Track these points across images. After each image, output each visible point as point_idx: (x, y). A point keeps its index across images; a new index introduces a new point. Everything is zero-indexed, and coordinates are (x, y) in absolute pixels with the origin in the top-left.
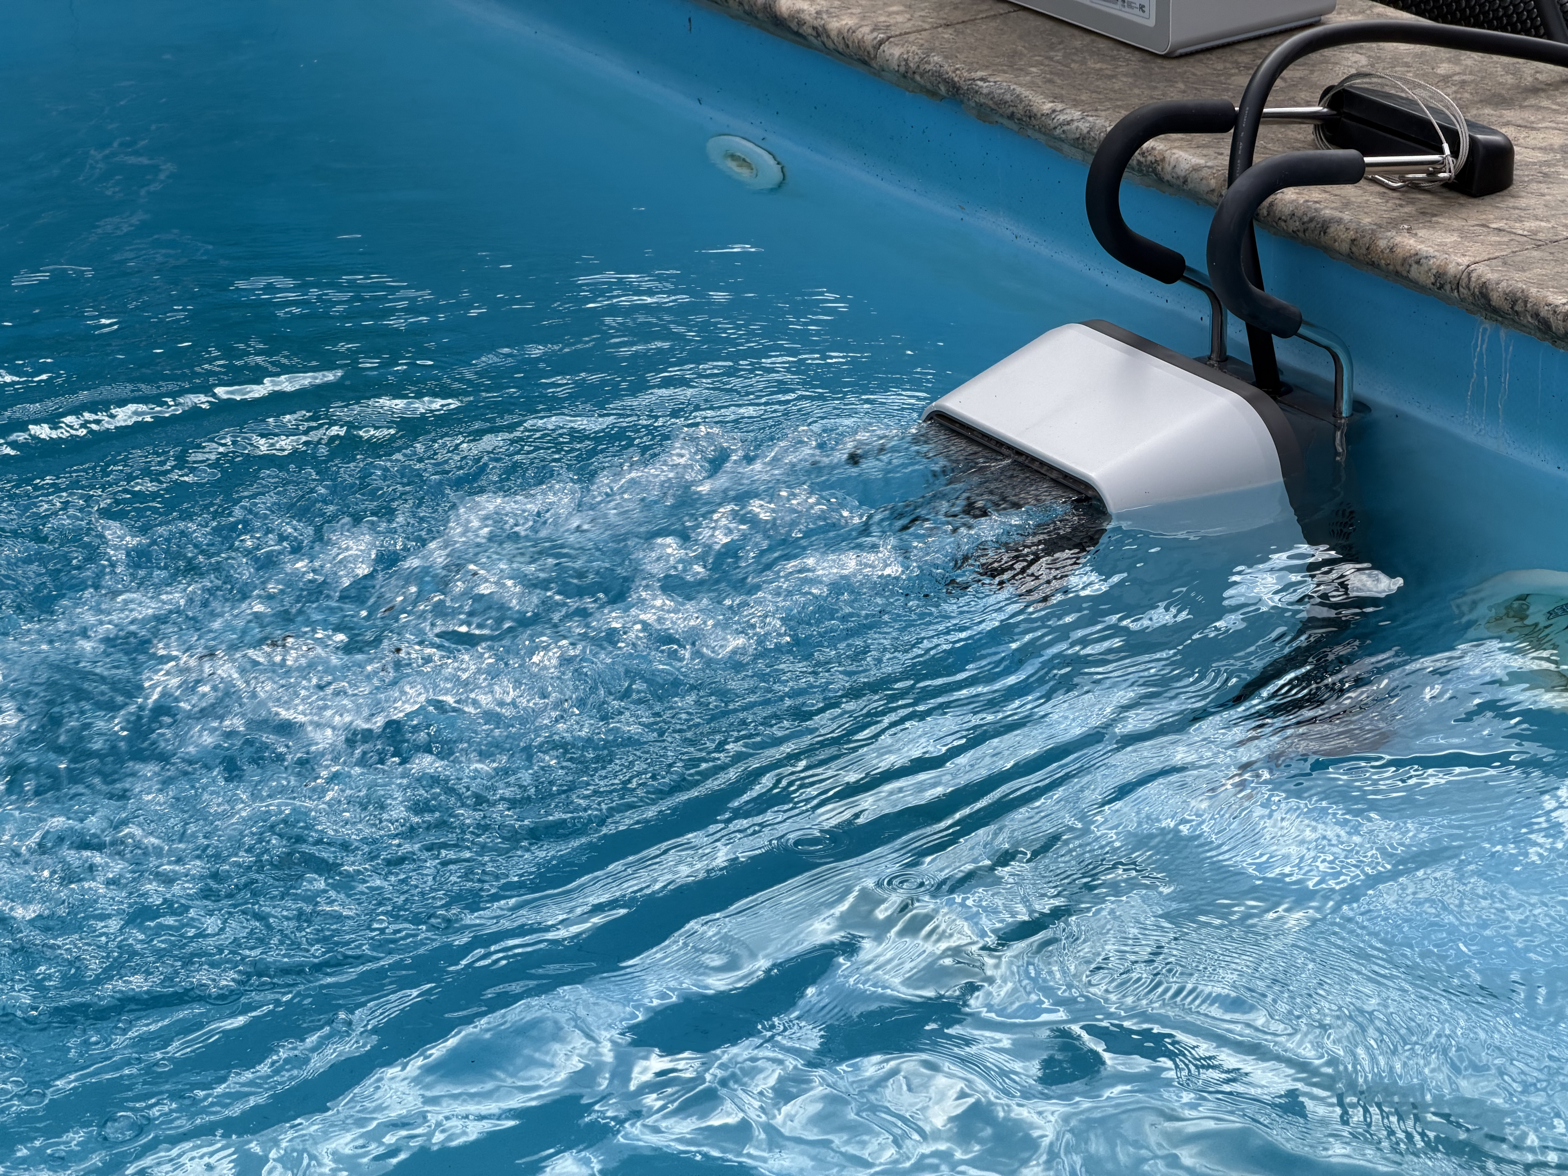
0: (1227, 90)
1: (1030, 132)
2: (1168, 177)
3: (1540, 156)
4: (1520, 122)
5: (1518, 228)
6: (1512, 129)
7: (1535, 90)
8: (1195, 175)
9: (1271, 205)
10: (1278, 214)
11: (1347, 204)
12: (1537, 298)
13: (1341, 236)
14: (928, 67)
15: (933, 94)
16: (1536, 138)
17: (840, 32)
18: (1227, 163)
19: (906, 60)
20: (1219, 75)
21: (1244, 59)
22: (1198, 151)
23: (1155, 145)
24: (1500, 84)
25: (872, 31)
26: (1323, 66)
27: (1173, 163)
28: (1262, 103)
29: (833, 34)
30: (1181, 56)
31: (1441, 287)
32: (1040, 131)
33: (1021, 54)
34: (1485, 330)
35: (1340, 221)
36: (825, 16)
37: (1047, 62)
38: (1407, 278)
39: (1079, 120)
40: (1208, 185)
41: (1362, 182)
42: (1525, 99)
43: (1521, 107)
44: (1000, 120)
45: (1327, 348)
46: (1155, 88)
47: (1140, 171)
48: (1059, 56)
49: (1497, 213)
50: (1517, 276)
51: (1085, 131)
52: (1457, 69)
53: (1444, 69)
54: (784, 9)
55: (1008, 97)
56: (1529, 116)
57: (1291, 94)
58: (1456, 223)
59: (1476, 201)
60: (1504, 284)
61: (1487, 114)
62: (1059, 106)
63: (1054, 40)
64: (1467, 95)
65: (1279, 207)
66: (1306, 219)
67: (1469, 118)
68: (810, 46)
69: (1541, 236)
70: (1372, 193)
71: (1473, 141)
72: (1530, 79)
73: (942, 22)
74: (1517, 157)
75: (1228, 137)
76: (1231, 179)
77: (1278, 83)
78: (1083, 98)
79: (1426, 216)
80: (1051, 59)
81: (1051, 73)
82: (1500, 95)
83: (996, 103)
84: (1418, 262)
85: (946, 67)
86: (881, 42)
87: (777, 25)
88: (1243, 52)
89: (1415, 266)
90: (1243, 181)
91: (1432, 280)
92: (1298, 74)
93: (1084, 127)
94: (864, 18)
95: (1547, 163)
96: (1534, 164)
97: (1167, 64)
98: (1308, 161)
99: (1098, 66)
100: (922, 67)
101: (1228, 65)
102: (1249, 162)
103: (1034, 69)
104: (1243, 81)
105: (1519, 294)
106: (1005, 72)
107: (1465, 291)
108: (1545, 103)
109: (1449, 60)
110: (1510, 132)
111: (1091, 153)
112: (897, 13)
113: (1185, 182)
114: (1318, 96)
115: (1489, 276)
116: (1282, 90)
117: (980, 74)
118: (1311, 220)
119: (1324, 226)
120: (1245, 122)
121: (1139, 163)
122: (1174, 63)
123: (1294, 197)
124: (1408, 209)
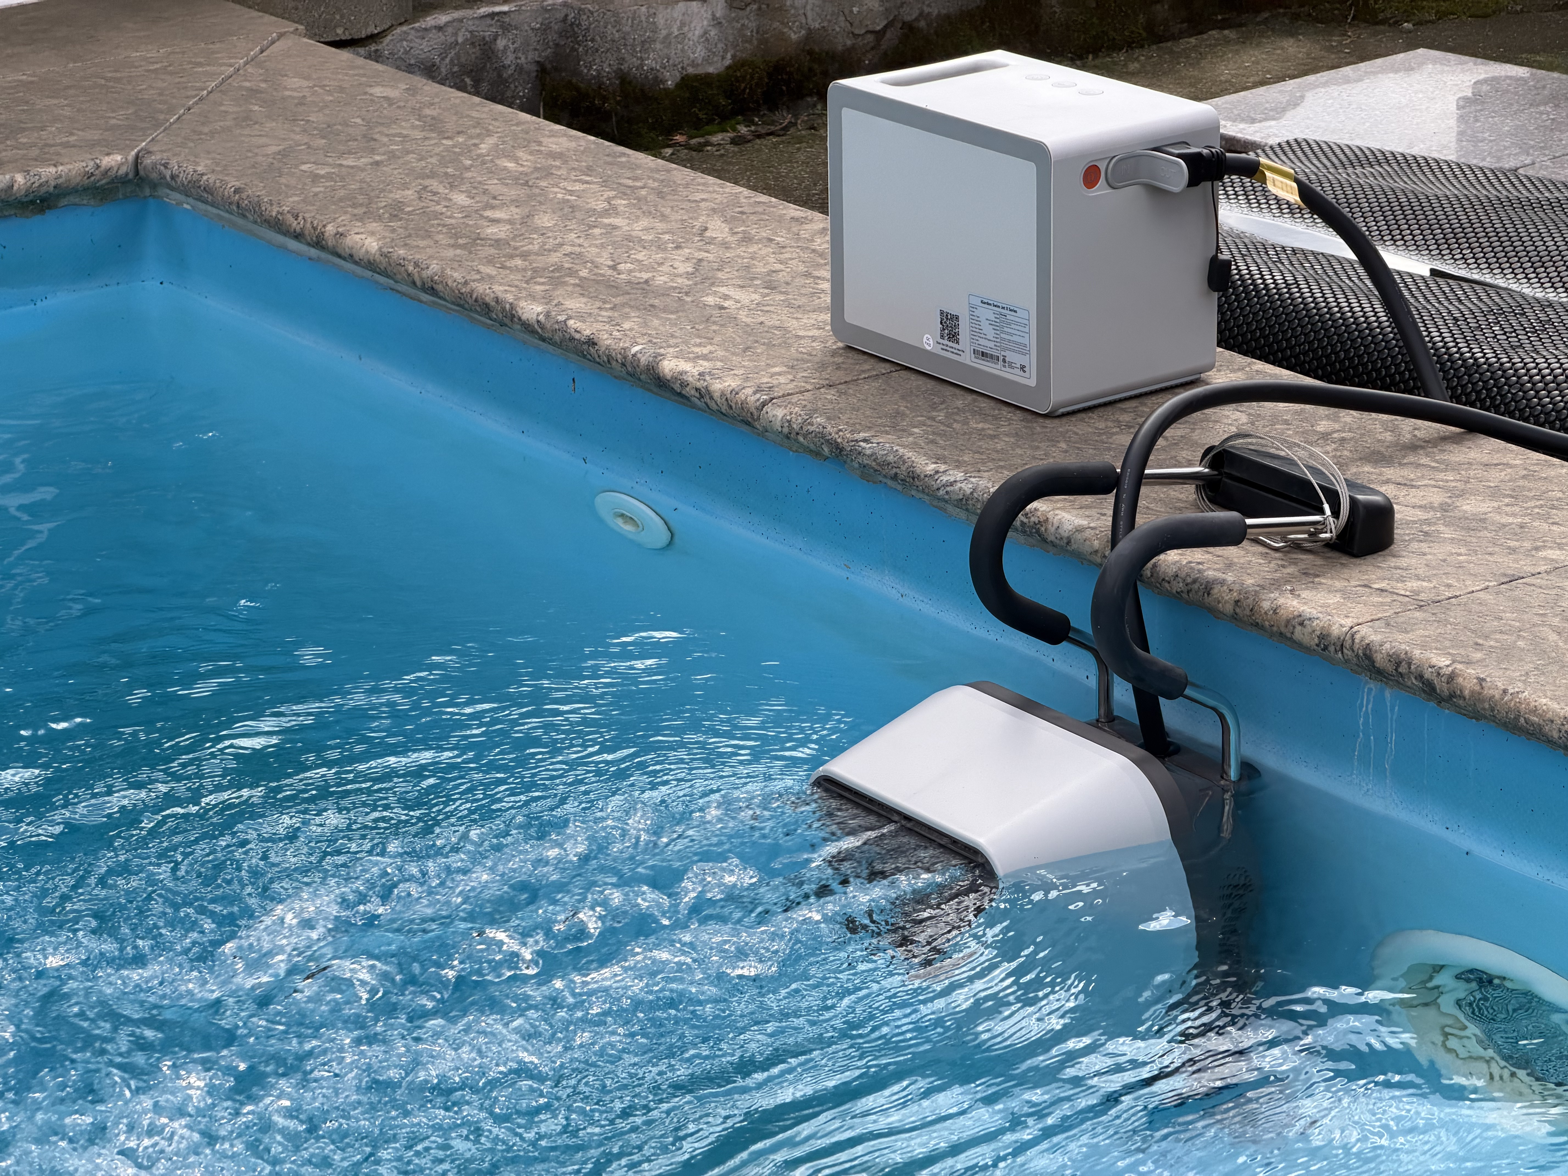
0: (1109, 449)
1: (913, 493)
2: (1051, 538)
3: (1421, 515)
4: (1400, 480)
5: (1401, 589)
6: (1392, 486)
7: (1414, 447)
8: (1079, 536)
9: (1155, 566)
10: (1162, 576)
11: (1230, 566)
12: (1420, 660)
13: (1225, 598)
14: (811, 428)
15: (817, 454)
16: (1415, 496)
17: (723, 394)
18: (1110, 523)
19: (789, 421)
20: (1100, 434)
21: (1125, 418)
22: (1081, 512)
23: (1040, 506)
24: (1379, 441)
25: (755, 393)
26: (1204, 424)
27: (1056, 524)
28: (1144, 465)
29: (716, 395)
30: (1063, 415)
31: (1325, 648)
32: (923, 491)
33: (903, 415)
34: (1370, 690)
35: (1223, 582)
36: (708, 378)
37: (929, 422)
38: (1291, 639)
39: (961, 482)
40: (1092, 546)
41: (1245, 543)
42: (1404, 457)
43: (1400, 464)
44: (885, 480)
45: (1214, 709)
46: (1038, 448)
47: (1024, 532)
48: (941, 416)
49: (1379, 573)
50: (1400, 637)
51: (968, 492)
52: (1337, 426)
53: (1323, 426)
54: (667, 371)
55: (891, 458)
56: (1408, 473)
57: (1173, 453)
58: (1338, 584)
59: (1357, 561)
60: (1387, 646)
61: (1366, 472)
62: (943, 468)
63: (936, 400)
64: (1346, 453)
65: (1162, 568)
66: (1189, 580)
67: (1349, 477)
68: (694, 406)
69: (1423, 596)
70: (1254, 554)
71: (1353, 501)
72: (1408, 436)
73: (825, 382)
74: (1397, 516)
75: (1110, 498)
76: (1114, 542)
77: (1161, 442)
78: (966, 459)
79: (1309, 576)
80: (933, 419)
81: (934, 433)
82: (1379, 452)
83: (879, 464)
84: (1302, 624)
85: (829, 428)
86: (764, 404)
87: (660, 386)
88: (1124, 410)
89: (1298, 628)
90: (1126, 545)
91: (1316, 641)
92: (1179, 433)
93: (967, 488)
94: (747, 379)
95: (1427, 522)
96: (1415, 522)
97: (1048, 422)
98: (1189, 523)
99: (980, 426)
100: (805, 428)
101: (1110, 424)
102: (1132, 525)
103: (916, 430)
104: (1125, 440)
105: (1403, 656)
106: (887, 433)
107: (1349, 653)
108: (1424, 460)
109: (1328, 417)
110: (1389, 491)
111: (975, 513)
112: (779, 374)
113: (1069, 542)
114: (1200, 455)
115: (1373, 638)
116: (1163, 449)
117: (862, 435)
118: (1195, 581)
119: (1208, 587)
120: (1127, 483)
121: (1023, 524)
122: (1056, 422)
123: (1177, 558)
124: (1290, 570)
